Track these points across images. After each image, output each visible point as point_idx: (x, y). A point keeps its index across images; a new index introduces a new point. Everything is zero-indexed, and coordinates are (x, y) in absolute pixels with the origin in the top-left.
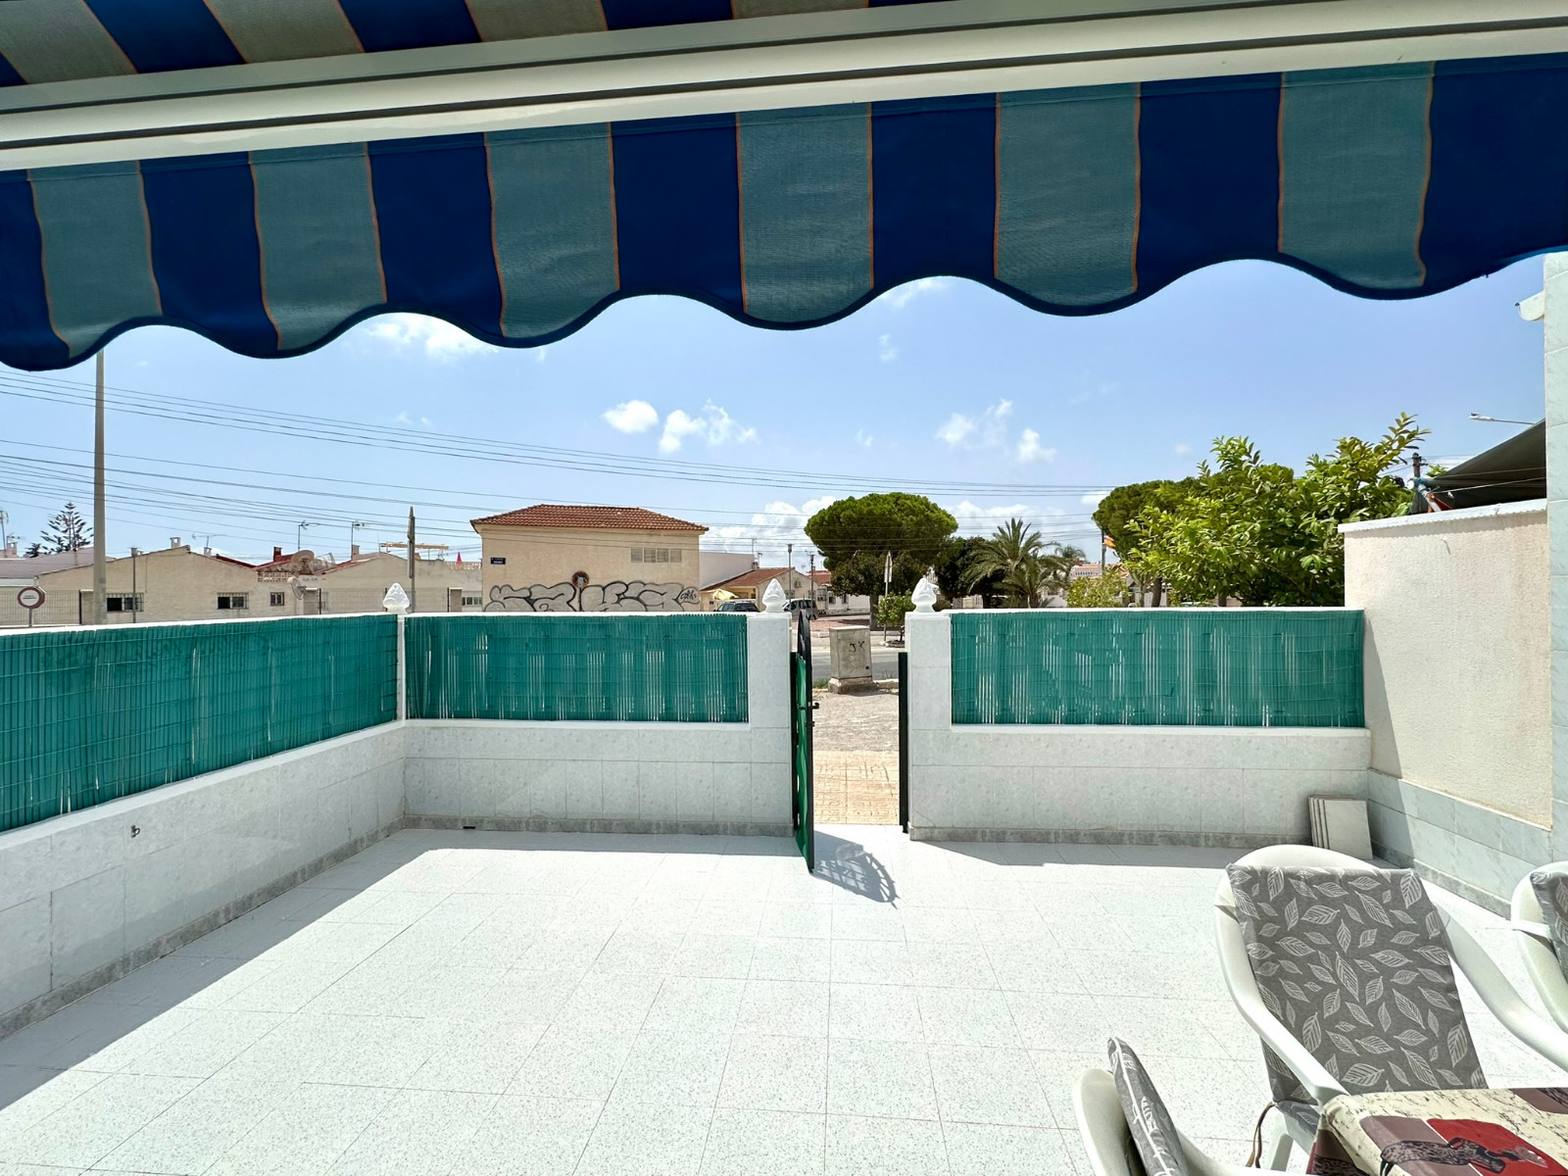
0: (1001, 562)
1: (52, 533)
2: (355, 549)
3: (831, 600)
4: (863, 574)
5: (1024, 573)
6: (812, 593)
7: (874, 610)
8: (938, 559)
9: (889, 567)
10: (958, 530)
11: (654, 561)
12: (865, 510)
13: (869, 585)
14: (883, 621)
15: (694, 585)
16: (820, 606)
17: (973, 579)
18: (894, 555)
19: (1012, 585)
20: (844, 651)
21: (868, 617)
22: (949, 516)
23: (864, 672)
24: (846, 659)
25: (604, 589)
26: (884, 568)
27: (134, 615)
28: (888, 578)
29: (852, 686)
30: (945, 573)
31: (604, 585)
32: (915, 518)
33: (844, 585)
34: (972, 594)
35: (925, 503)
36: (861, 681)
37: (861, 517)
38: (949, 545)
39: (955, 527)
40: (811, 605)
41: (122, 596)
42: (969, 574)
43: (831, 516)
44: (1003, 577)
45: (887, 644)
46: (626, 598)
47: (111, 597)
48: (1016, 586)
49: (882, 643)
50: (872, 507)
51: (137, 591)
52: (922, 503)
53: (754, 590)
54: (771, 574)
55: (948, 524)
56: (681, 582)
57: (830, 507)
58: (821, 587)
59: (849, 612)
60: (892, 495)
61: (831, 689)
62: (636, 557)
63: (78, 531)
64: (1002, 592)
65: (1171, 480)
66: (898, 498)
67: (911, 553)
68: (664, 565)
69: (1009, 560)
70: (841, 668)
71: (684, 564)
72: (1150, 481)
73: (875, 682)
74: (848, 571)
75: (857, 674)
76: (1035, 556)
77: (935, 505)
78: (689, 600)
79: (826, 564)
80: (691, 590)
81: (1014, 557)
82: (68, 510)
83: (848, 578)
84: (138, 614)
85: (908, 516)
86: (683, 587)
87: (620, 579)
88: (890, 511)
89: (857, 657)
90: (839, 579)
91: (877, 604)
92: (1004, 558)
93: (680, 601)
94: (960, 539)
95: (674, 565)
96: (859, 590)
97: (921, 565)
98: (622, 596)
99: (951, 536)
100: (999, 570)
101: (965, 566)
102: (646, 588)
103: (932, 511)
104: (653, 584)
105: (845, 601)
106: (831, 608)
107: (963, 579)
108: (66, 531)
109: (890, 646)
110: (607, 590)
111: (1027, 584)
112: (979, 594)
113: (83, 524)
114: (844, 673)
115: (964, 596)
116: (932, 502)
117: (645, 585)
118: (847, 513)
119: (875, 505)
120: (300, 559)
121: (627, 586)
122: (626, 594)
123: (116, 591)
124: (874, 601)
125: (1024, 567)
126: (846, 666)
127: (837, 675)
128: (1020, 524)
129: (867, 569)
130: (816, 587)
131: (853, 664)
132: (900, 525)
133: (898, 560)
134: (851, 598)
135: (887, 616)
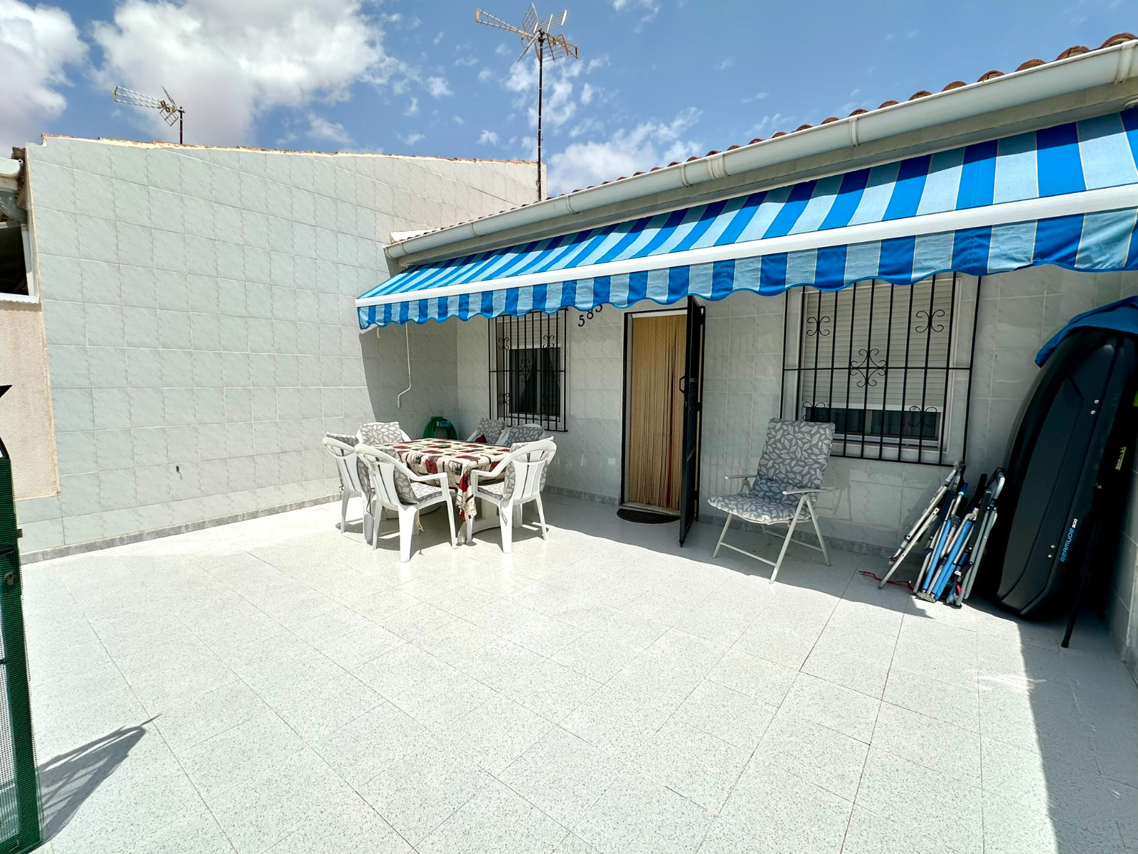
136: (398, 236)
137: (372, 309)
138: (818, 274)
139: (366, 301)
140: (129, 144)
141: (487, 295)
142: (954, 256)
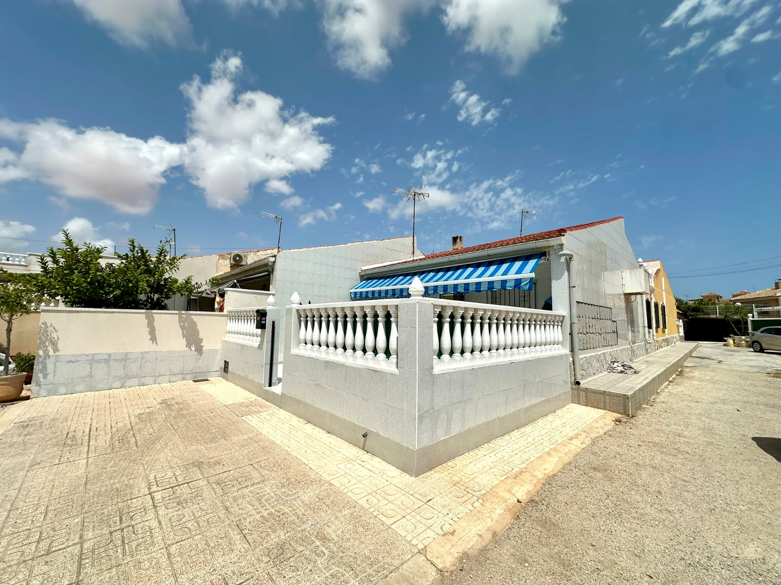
136: (363, 268)
137: (356, 293)
138: (476, 288)
139: (353, 290)
140: (297, 250)
141: (394, 290)
142: (501, 285)
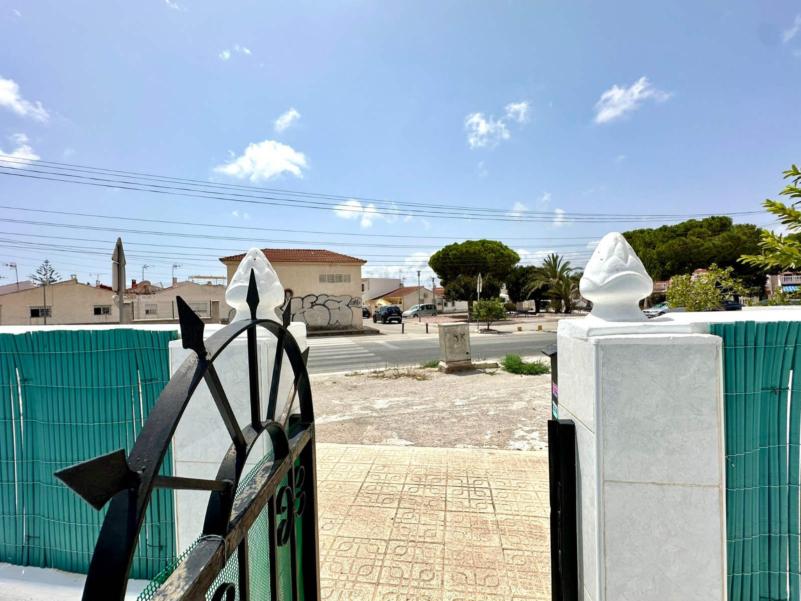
0: (547, 280)
1: (38, 276)
2: (174, 280)
3: (446, 304)
4: (463, 287)
5: (561, 286)
6: (434, 300)
7: (470, 310)
8: (509, 279)
9: (480, 282)
10: (520, 261)
11: (333, 282)
12: (464, 250)
13: (468, 294)
14: (477, 317)
15: (358, 296)
16: (439, 308)
17: (530, 290)
18: (483, 276)
19: (554, 293)
20: (449, 341)
21: (467, 314)
22: (515, 253)
23: (465, 357)
24: (451, 347)
25: (303, 299)
26: (476, 284)
27: (45, 319)
28: (479, 290)
29: (457, 367)
30: (512, 287)
31: (303, 297)
32: (494, 255)
33: (451, 295)
34: (529, 299)
35: (500, 245)
36: (462, 363)
37: (462, 254)
38: (515, 270)
39: (518, 260)
40: (433, 307)
41: (39, 308)
42: (527, 288)
43: (444, 254)
44: (548, 289)
45: (479, 332)
46: (316, 305)
47: (33, 309)
48: (556, 294)
49: (476, 330)
50: (468, 248)
51: (46, 305)
52: (498, 245)
53: (401, 299)
54: (410, 290)
55: (514, 258)
56: (351, 294)
57: (443, 249)
58: (439, 297)
59: (456, 311)
60: (480, 241)
61: (440, 370)
62: (322, 279)
63: (51, 275)
64: (548, 298)
65: (651, 228)
66: (484, 243)
67: (492, 275)
68: (340, 284)
69: (551, 279)
70: (448, 354)
71: (352, 283)
72: (637, 229)
73: (473, 363)
74: (454, 286)
75: (460, 358)
76: (568, 276)
77: (506, 247)
78: (356, 305)
79: (442, 284)
80: (356, 299)
81: (554, 277)
82: (46, 264)
83: (454, 290)
84: (47, 319)
85: (489, 253)
86: (351, 298)
87: (313, 293)
88: (479, 251)
89: (459, 345)
90: (449, 291)
91: (472, 306)
92: (548, 277)
93: (350, 306)
94: (521, 267)
95: (346, 284)
96: (462, 298)
97: (499, 282)
98: (314, 304)
99: (516, 265)
100: (546, 285)
101: (524, 283)
102: (330, 298)
103: (504, 250)
104: (333, 296)
105: (453, 305)
106: (445, 309)
107: (523, 291)
108: (45, 275)
109: (481, 333)
110: (304, 300)
111: (564, 293)
112: (532, 299)
113: (53, 271)
114: (450, 358)
115: (523, 301)
116: (505, 245)
117: (328, 296)
118: (454, 252)
119: (470, 247)
120: (142, 286)
121: (317, 297)
122: (317, 302)
123: (34, 306)
124: (470, 304)
125: (561, 282)
126: (451, 353)
127: (444, 359)
128: (557, 257)
129: (466, 284)
130: (436, 297)
131: (457, 351)
132: (485, 259)
133: (485, 279)
134: (457, 303)
135: (479, 314)
